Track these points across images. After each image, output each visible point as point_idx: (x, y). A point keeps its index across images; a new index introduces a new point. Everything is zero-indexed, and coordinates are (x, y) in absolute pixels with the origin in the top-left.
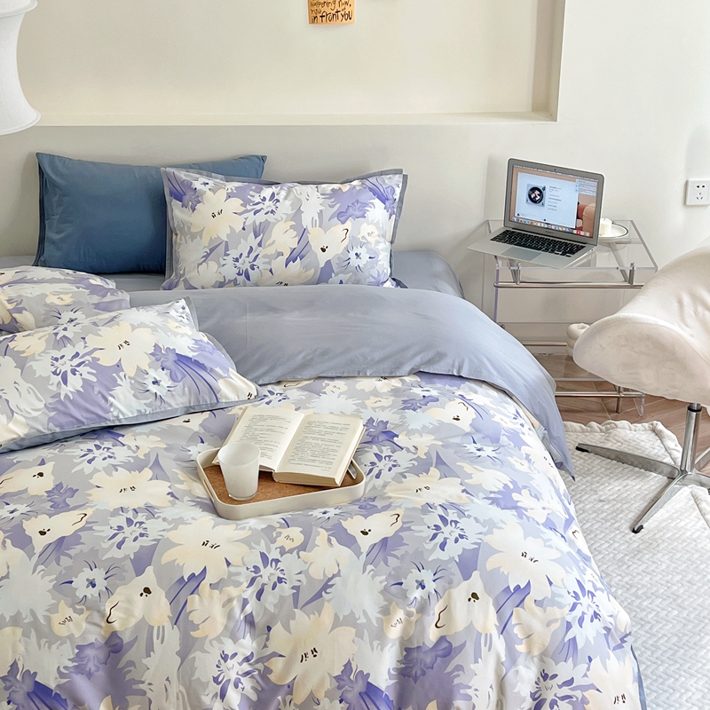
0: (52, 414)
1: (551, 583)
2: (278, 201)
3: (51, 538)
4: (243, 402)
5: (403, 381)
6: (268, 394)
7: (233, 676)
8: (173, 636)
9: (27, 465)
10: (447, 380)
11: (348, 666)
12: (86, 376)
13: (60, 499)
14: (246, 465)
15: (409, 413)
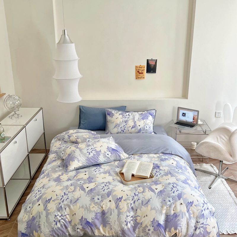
1: (198, 201)
2: (130, 115)
3: (89, 189)
4: (126, 159)
5: (160, 155)
6: (131, 157)
7: (129, 221)
8: (116, 211)
9: (83, 172)
10: (169, 155)
11: (154, 219)
12: (94, 153)
13: (90, 180)
15: (162, 162)
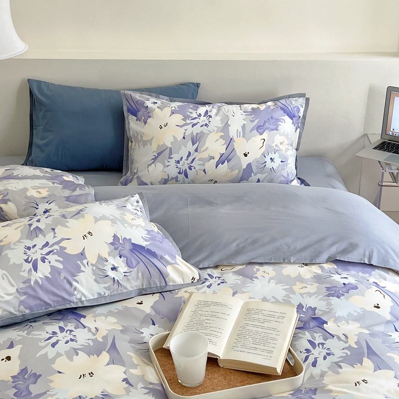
0: (23, 298)
2: (210, 117)
4: (188, 285)
5: (322, 268)
6: (208, 277)
10: (360, 268)
12: (53, 263)
14: (196, 357)
15: (334, 300)
